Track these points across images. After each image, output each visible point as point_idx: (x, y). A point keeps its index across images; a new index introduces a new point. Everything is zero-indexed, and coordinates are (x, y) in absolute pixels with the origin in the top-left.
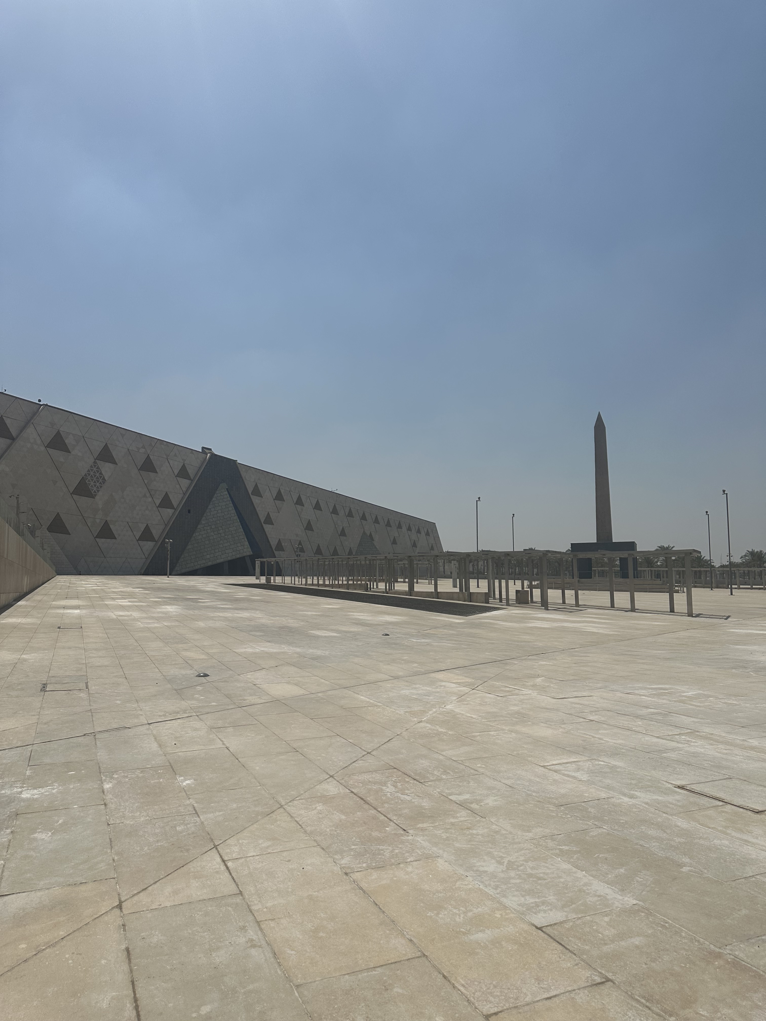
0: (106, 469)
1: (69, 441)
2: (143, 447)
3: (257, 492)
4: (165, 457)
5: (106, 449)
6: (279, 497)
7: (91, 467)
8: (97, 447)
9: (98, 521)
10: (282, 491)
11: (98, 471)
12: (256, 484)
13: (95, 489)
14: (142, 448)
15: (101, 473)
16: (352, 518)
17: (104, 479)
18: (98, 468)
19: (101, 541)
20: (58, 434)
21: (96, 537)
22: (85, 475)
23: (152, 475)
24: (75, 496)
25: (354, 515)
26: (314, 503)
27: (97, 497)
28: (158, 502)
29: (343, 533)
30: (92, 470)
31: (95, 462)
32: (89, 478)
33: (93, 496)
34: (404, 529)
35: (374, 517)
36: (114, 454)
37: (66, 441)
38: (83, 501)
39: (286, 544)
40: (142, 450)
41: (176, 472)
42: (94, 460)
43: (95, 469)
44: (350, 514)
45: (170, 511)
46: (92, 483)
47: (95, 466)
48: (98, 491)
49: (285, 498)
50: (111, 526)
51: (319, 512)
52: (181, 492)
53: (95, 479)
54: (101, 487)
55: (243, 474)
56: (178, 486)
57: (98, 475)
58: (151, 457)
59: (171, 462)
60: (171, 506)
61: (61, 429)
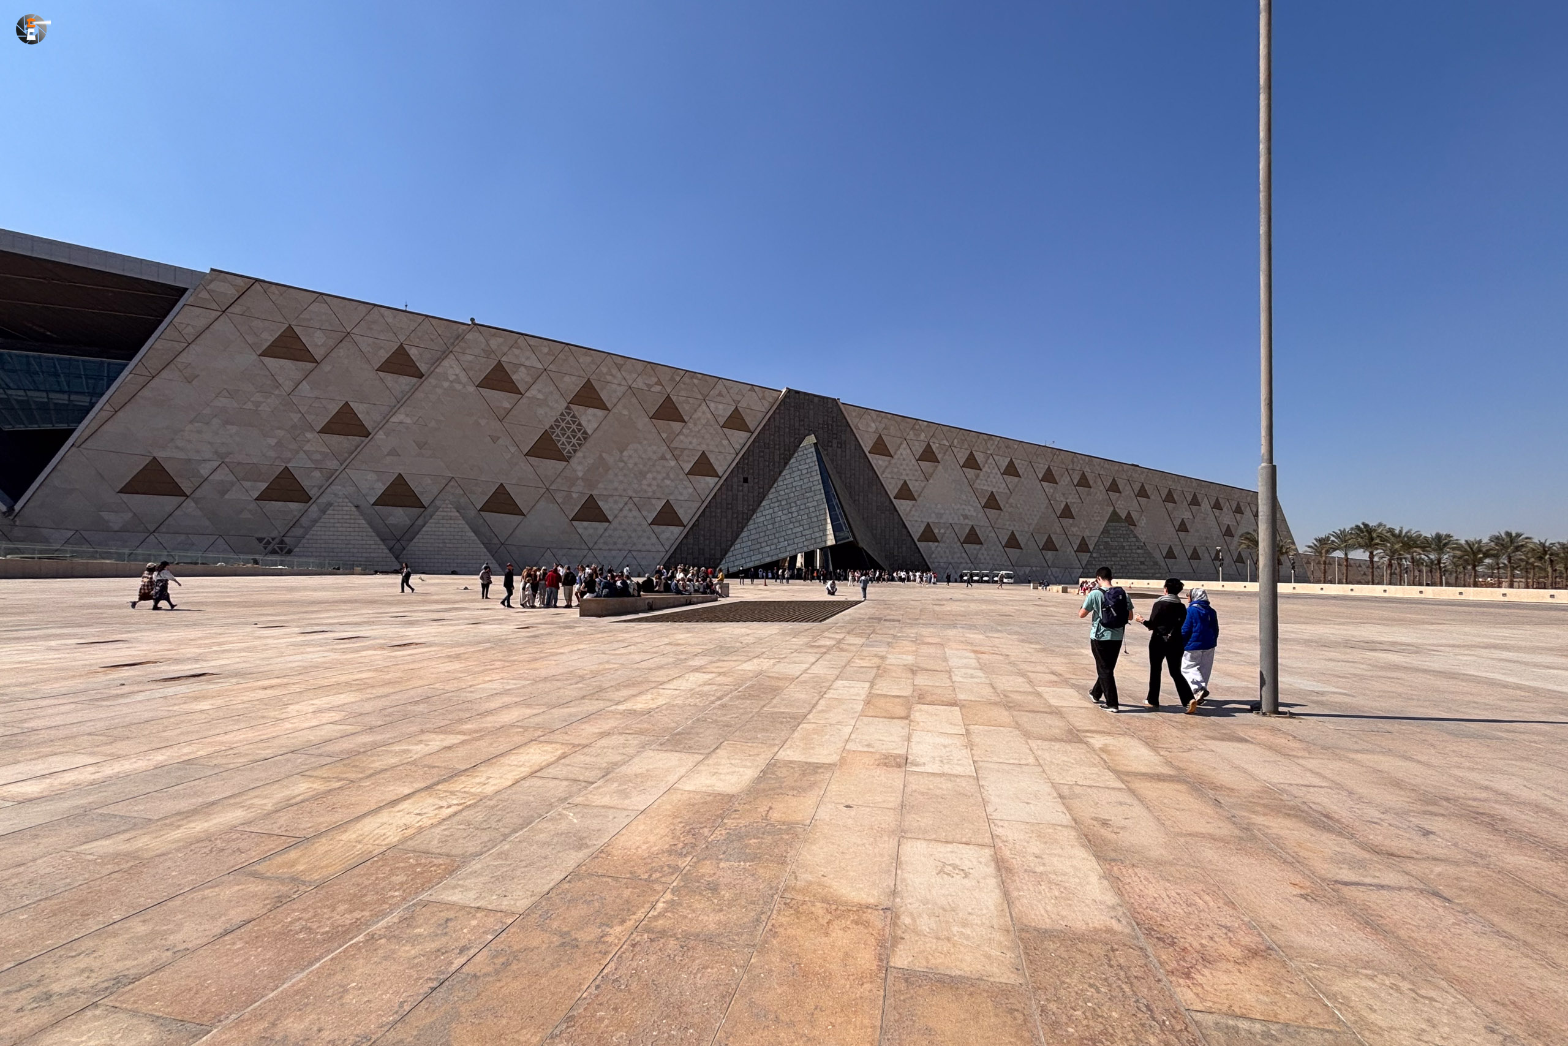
0: (589, 418)
1: (520, 377)
2: (659, 383)
3: (881, 448)
4: (700, 397)
5: (588, 387)
6: (928, 455)
7: (562, 414)
8: (572, 384)
9: (575, 495)
10: (934, 447)
11: (574, 422)
12: (880, 436)
13: (569, 447)
14: (656, 384)
15: (580, 424)
16: (1087, 489)
17: (585, 433)
18: (574, 416)
19: (581, 526)
20: (499, 366)
21: (573, 519)
22: (551, 427)
23: (676, 426)
24: (532, 459)
25: (1091, 483)
26: (1004, 463)
27: (574, 461)
28: (687, 467)
29: (1067, 513)
30: (563, 420)
31: (568, 408)
32: (558, 431)
33: (566, 460)
34: (1206, 506)
35: (1137, 487)
36: (604, 395)
37: (514, 377)
38: (550, 466)
39: (942, 531)
40: (658, 388)
41: (722, 421)
42: (566, 405)
43: (568, 418)
44: (1084, 482)
45: (711, 481)
46: (563, 439)
47: (569, 414)
48: (575, 451)
49: (939, 457)
50: (600, 503)
51: (1016, 479)
52: (732, 451)
53: (569, 433)
54: (580, 445)
55: (852, 420)
56: (725, 442)
57: (574, 427)
58: (674, 398)
59: (712, 405)
60: (713, 473)
61: (504, 359)
